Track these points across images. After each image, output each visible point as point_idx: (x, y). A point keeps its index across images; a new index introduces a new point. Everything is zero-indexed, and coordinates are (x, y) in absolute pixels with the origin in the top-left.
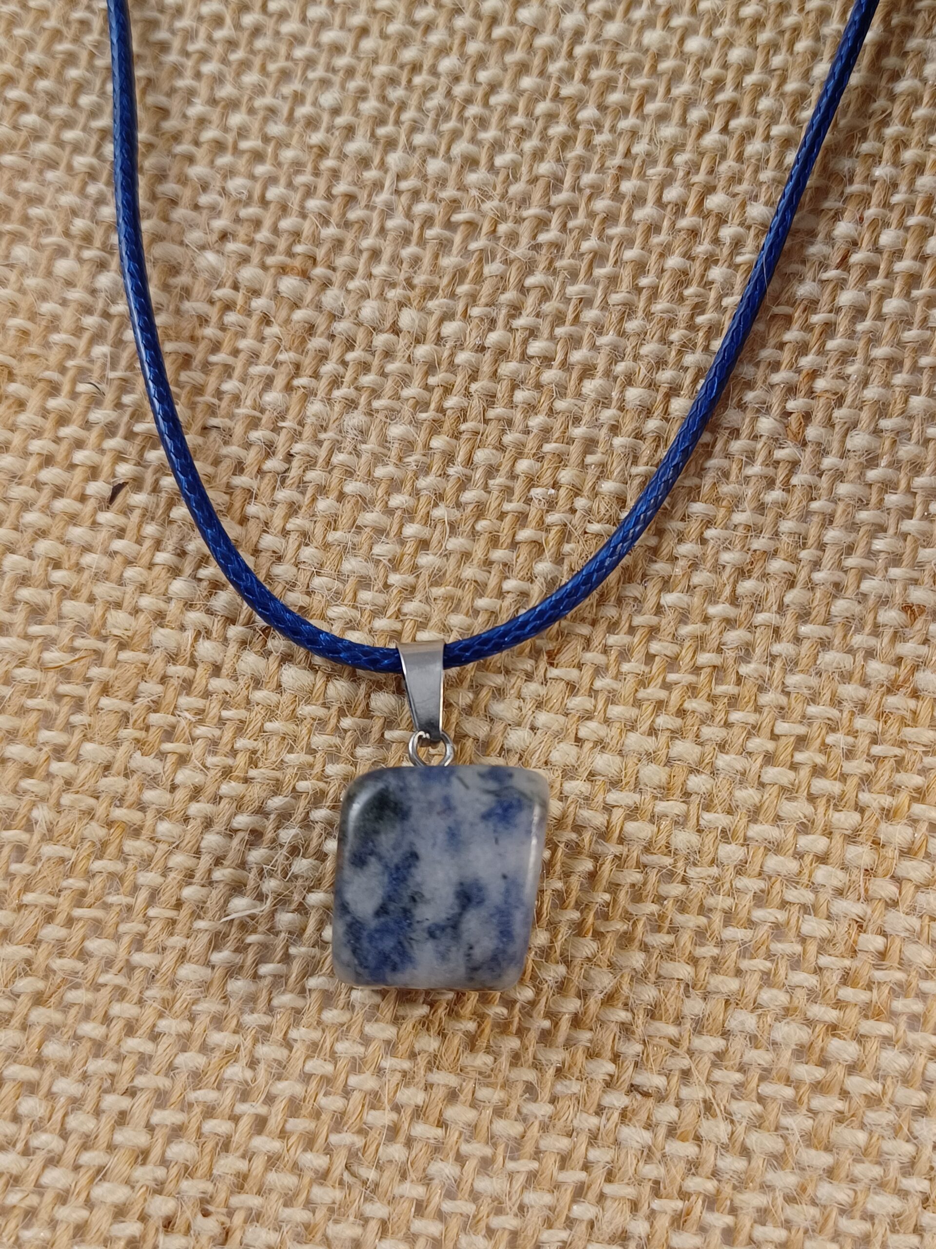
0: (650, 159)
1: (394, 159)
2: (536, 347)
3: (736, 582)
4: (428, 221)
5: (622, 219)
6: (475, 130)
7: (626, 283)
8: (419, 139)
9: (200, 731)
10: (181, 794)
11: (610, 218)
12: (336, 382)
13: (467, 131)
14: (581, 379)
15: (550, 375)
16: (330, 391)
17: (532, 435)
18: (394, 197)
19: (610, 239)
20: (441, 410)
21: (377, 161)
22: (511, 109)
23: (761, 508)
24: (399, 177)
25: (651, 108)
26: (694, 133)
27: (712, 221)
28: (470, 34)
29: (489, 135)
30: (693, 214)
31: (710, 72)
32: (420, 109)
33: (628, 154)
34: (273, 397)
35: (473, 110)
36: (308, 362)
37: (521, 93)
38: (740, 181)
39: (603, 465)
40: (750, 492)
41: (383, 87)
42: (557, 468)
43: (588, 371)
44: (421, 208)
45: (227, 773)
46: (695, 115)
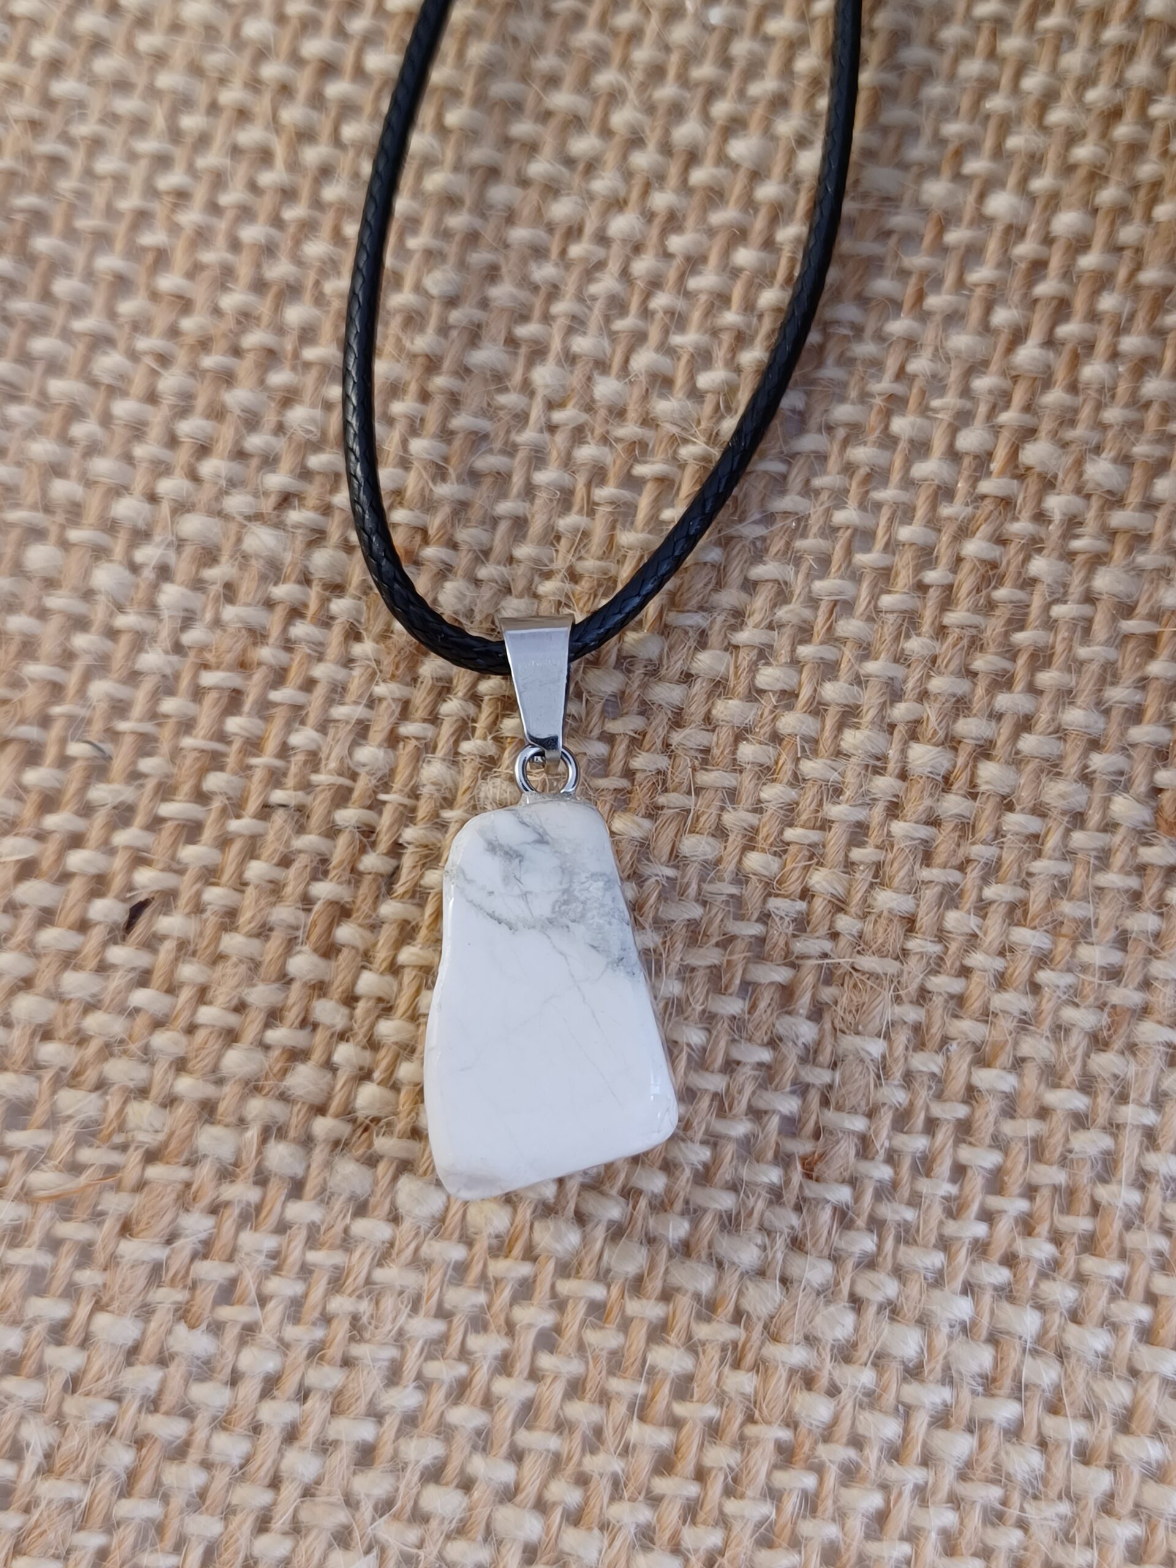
0: (936, 384)
1: (544, 375)
2: (769, 676)
3: (1087, 1055)
4: (598, 474)
5: (895, 477)
6: (666, 332)
7: (904, 578)
8: (582, 344)
9: (274, 1285)
10: (250, 1389)
11: (876, 476)
12: (465, 729)
13: (654, 334)
14: (840, 727)
15: (791, 722)
16: (456, 743)
17: (766, 816)
18: (546, 436)
19: (878, 506)
20: (629, 774)
21: (517, 377)
22: (722, 299)
23: (1123, 941)
24: (551, 405)
25: (934, 301)
26: (1003, 341)
27: (1033, 484)
28: (655, 180)
29: (688, 339)
30: (1002, 473)
31: (1026, 249)
32: (580, 297)
33: (901, 374)
34: (369, 754)
35: (661, 301)
36: (420, 698)
37: (735, 273)
38: (1073, 423)
39: (878, 868)
40: (1105, 914)
41: (524, 261)
42: (807, 868)
43: (849, 715)
44: (586, 452)
45: (316, 1353)
46: (1002, 316)
